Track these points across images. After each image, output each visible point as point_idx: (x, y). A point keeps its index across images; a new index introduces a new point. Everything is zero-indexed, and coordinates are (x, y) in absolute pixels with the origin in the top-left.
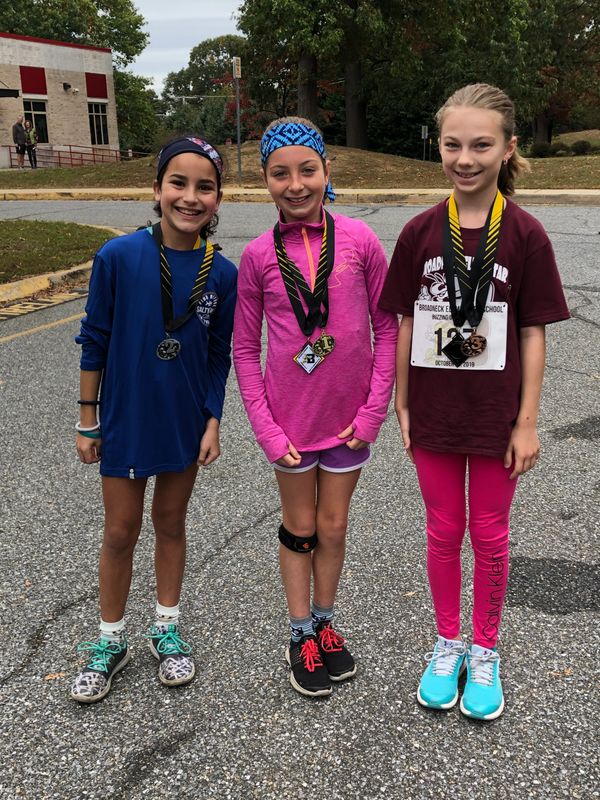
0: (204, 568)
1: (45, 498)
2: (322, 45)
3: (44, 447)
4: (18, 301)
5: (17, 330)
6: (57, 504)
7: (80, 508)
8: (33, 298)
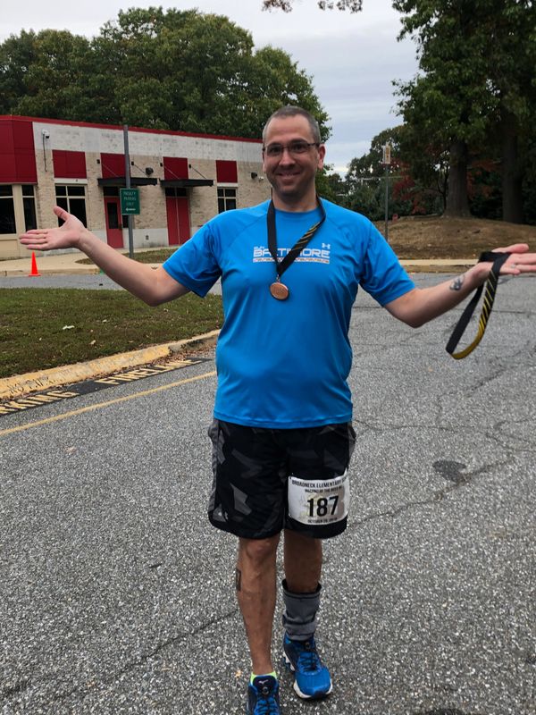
0: (117, 679)
1: (29, 577)
2: (468, 133)
3: (64, 519)
4: (138, 367)
5: (120, 395)
6: (35, 585)
7: (51, 592)
8: (151, 365)
